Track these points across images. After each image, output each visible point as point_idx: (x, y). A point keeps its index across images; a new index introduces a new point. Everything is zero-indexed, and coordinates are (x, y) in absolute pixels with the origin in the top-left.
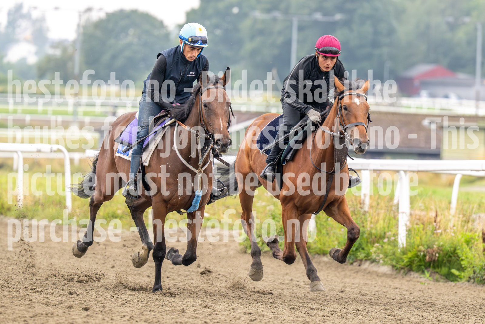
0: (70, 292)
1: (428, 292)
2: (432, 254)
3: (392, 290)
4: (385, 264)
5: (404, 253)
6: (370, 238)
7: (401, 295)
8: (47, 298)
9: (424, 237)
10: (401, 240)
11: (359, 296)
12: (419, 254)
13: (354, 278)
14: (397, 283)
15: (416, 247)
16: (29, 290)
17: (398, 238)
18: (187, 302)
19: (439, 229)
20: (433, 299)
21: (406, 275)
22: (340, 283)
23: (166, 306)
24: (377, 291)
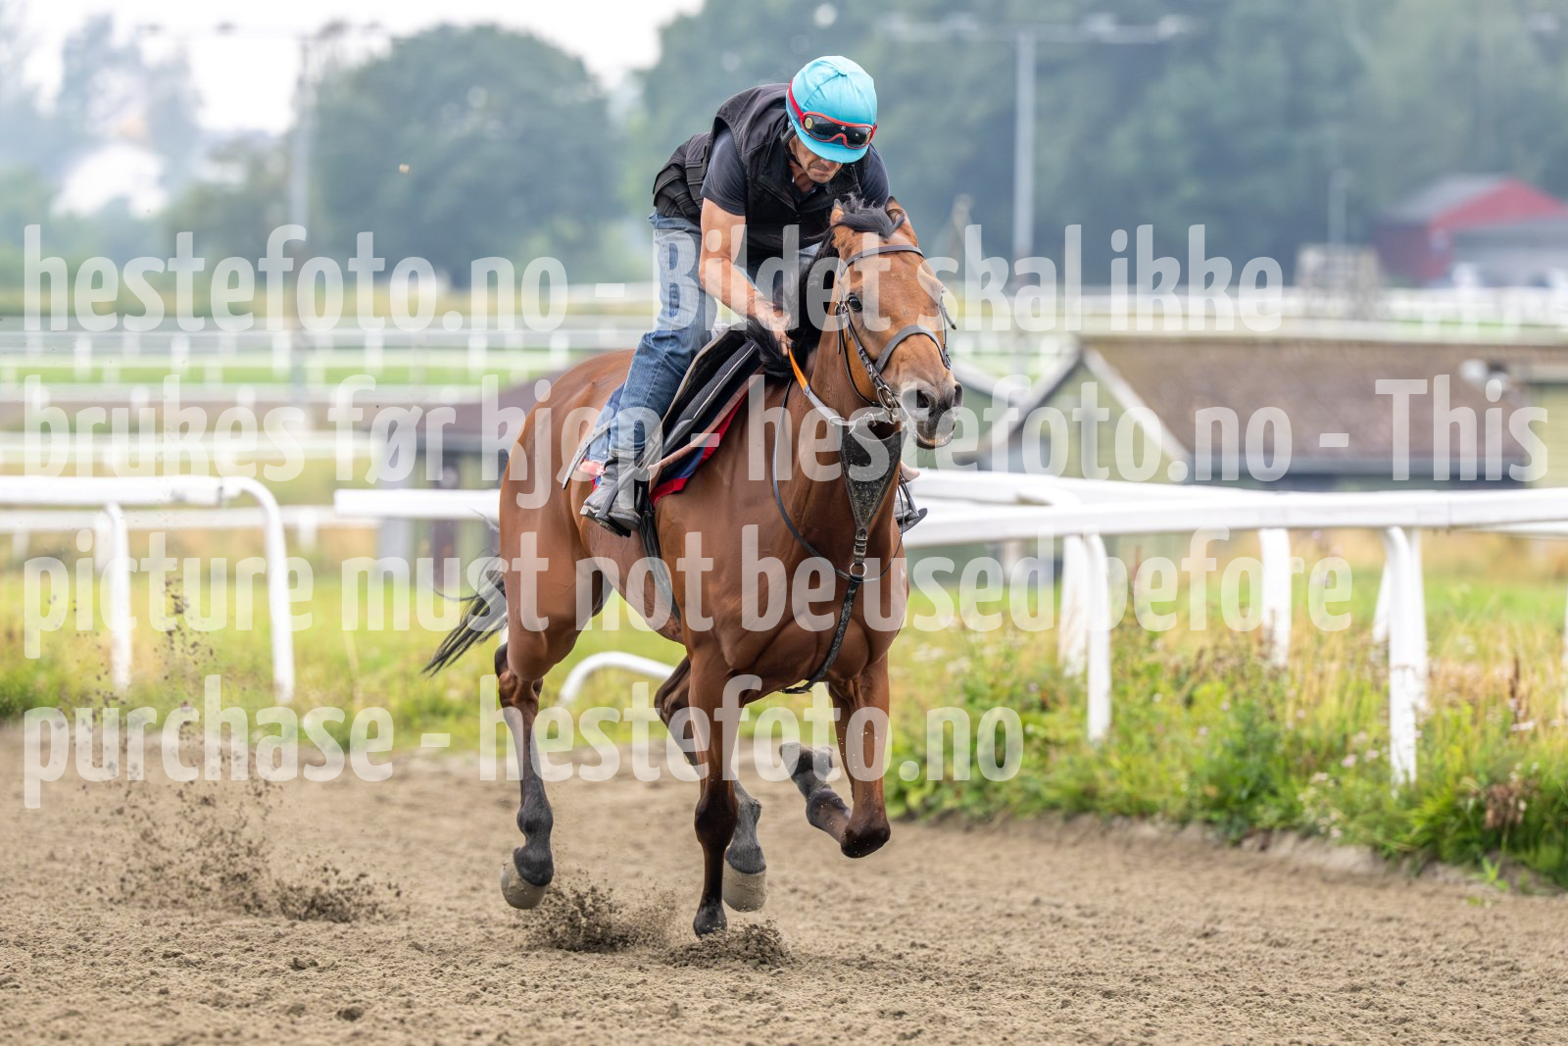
0: (295, 960)
1: (1494, 930)
2: (1506, 804)
3: (1375, 926)
4: (1348, 839)
5: (1411, 800)
6: (1295, 757)
7: (1404, 940)
8: (220, 982)
9: (1476, 747)
10: (1400, 758)
11: (1263, 947)
12: (1461, 803)
13: (1246, 891)
14: (1390, 901)
15: (1450, 781)
16: (158, 959)
17: (1389, 753)
18: (685, 983)
19: (1525, 719)
20: (1510, 950)
21: (1418, 875)
22: (1198, 909)
23: (617, 998)
24: (1324, 931)
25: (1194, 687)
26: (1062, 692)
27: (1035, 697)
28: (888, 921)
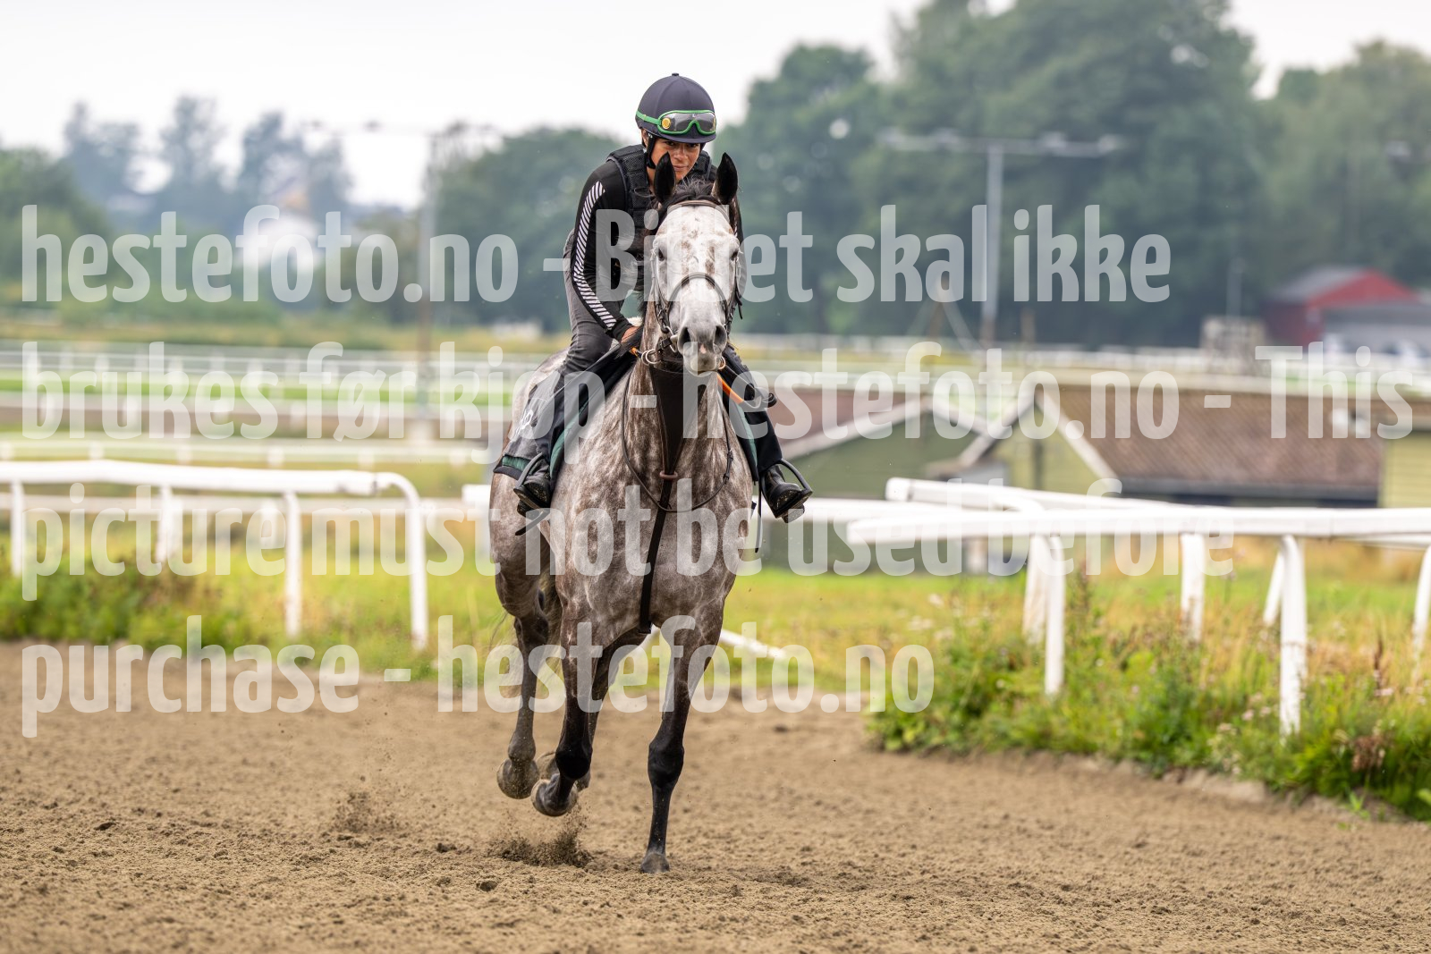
0: (440, 845)
1: (1359, 848)
2: (1369, 752)
3: (1268, 843)
4: (1245, 776)
5: (1296, 745)
6: (1206, 711)
7: (1291, 853)
9: (1347, 707)
10: (1287, 714)
11: (1183, 856)
12: (1334, 750)
13: (1167, 813)
14: (1277, 824)
15: (1326, 732)
16: (335, 841)
17: (1279, 709)
19: (1387, 684)
20: (1374, 864)
21: (1300, 805)
22: (1131, 826)
24: (1229, 845)
25: (1130, 654)
26: (1027, 657)
27: (1005, 660)
28: (892, 828)
